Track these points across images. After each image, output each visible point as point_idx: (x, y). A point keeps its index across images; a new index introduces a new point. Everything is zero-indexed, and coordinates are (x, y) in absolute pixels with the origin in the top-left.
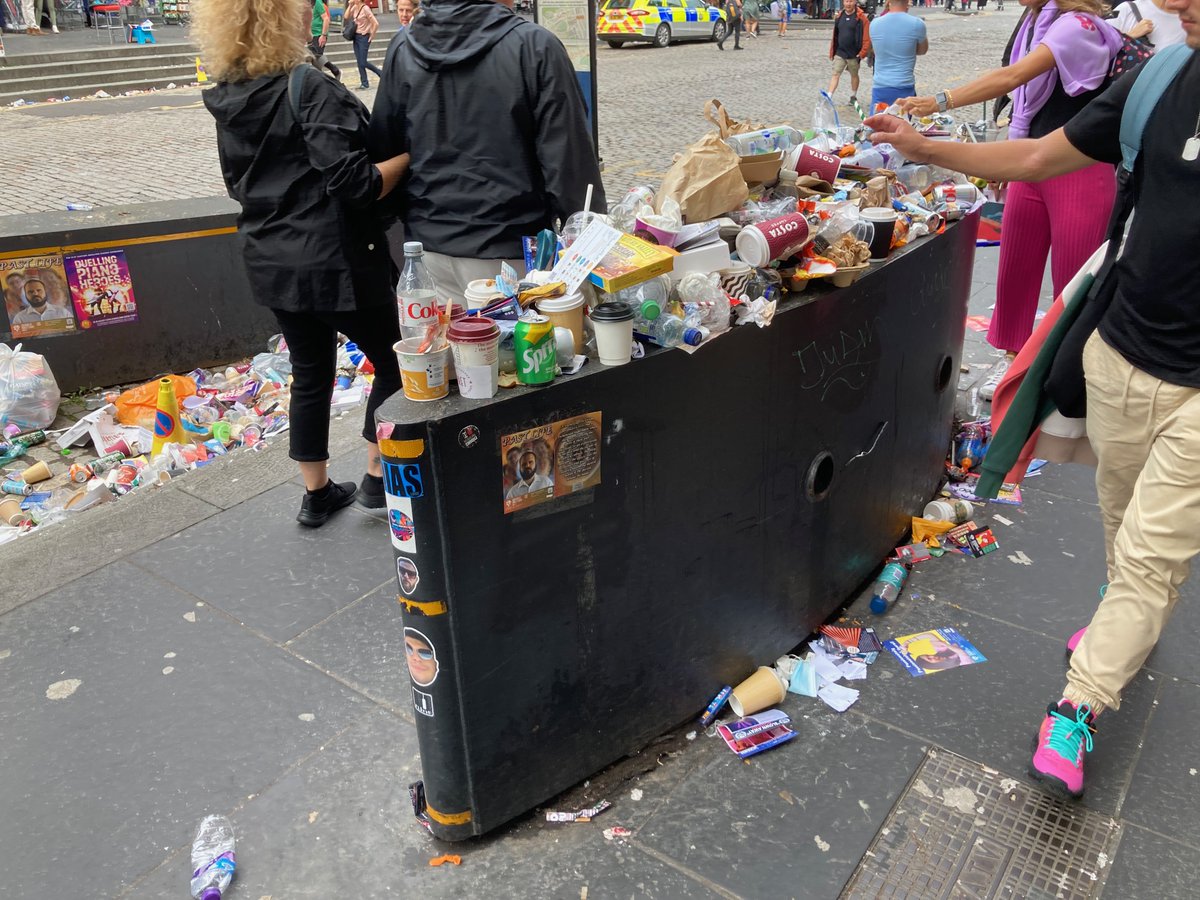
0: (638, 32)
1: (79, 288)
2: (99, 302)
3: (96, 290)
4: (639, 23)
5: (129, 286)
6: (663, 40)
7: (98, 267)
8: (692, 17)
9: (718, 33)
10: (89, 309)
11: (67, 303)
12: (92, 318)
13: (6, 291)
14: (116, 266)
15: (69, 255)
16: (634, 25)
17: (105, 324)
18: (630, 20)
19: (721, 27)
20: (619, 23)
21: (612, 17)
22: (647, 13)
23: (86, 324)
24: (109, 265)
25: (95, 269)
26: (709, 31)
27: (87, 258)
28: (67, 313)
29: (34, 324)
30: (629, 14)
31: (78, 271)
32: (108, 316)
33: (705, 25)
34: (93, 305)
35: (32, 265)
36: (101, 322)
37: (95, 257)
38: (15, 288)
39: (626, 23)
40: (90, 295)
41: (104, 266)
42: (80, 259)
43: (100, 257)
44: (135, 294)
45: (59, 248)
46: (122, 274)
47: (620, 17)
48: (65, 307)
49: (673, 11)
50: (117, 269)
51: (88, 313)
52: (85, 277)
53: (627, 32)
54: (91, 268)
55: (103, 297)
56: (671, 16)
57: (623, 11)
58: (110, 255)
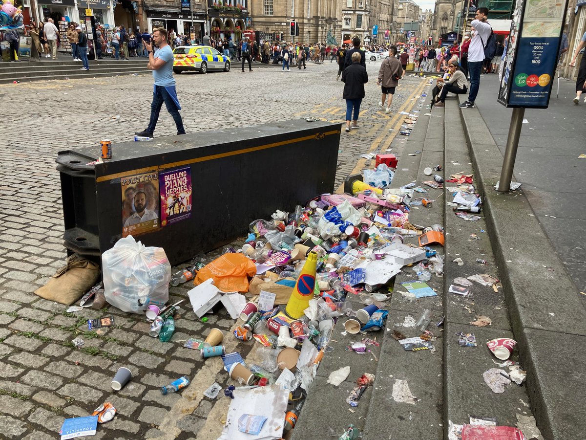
0: (192, 65)
1: (165, 196)
2: (173, 206)
3: (173, 197)
4: (193, 61)
5: (190, 193)
6: (204, 70)
7: (177, 179)
8: (216, 59)
9: (227, 68)
10: (168, 211)
11: (156, 208)
12: (169, 217)
13: (124, 201)
14: (185, 178)
15: (162, 172)
16: (190, 62)
17: (174, 221)
18: (187, 59)
19: (228, 64)
20: (182, 61)
21: (177, 58)
22: (196, 57)
23: (164, 222)
24: (182, 178)
25: (175, 181)
26: (223, 66)
27: (171, 173)
28: (155, 216)
29: (136, 225)
30: (187, 57)
31: (166, 183)
32: (177, 215)
33: (221, 63)
34: (170, 208)
35: (142, 180)
36: (172, 221)
37: (175, 173)
38: (129, 199)
39: (185, 61)
40: (170, 201)
41: (180, 179)
42: (167, 174)
43: (178, 172)
44: (193, 199)
45: (157, 167)
46: (188, 184)
47: (182, 58)
48: (155, 211)
49: (207, 56)
50: (186, 181)
51: (167, 214)
52: (169, 188)
53: (186, 65)
54: (173, 181)
55: (176, 202)
56: (207, 58)
57: (184, 55)
58: (183, 171)
